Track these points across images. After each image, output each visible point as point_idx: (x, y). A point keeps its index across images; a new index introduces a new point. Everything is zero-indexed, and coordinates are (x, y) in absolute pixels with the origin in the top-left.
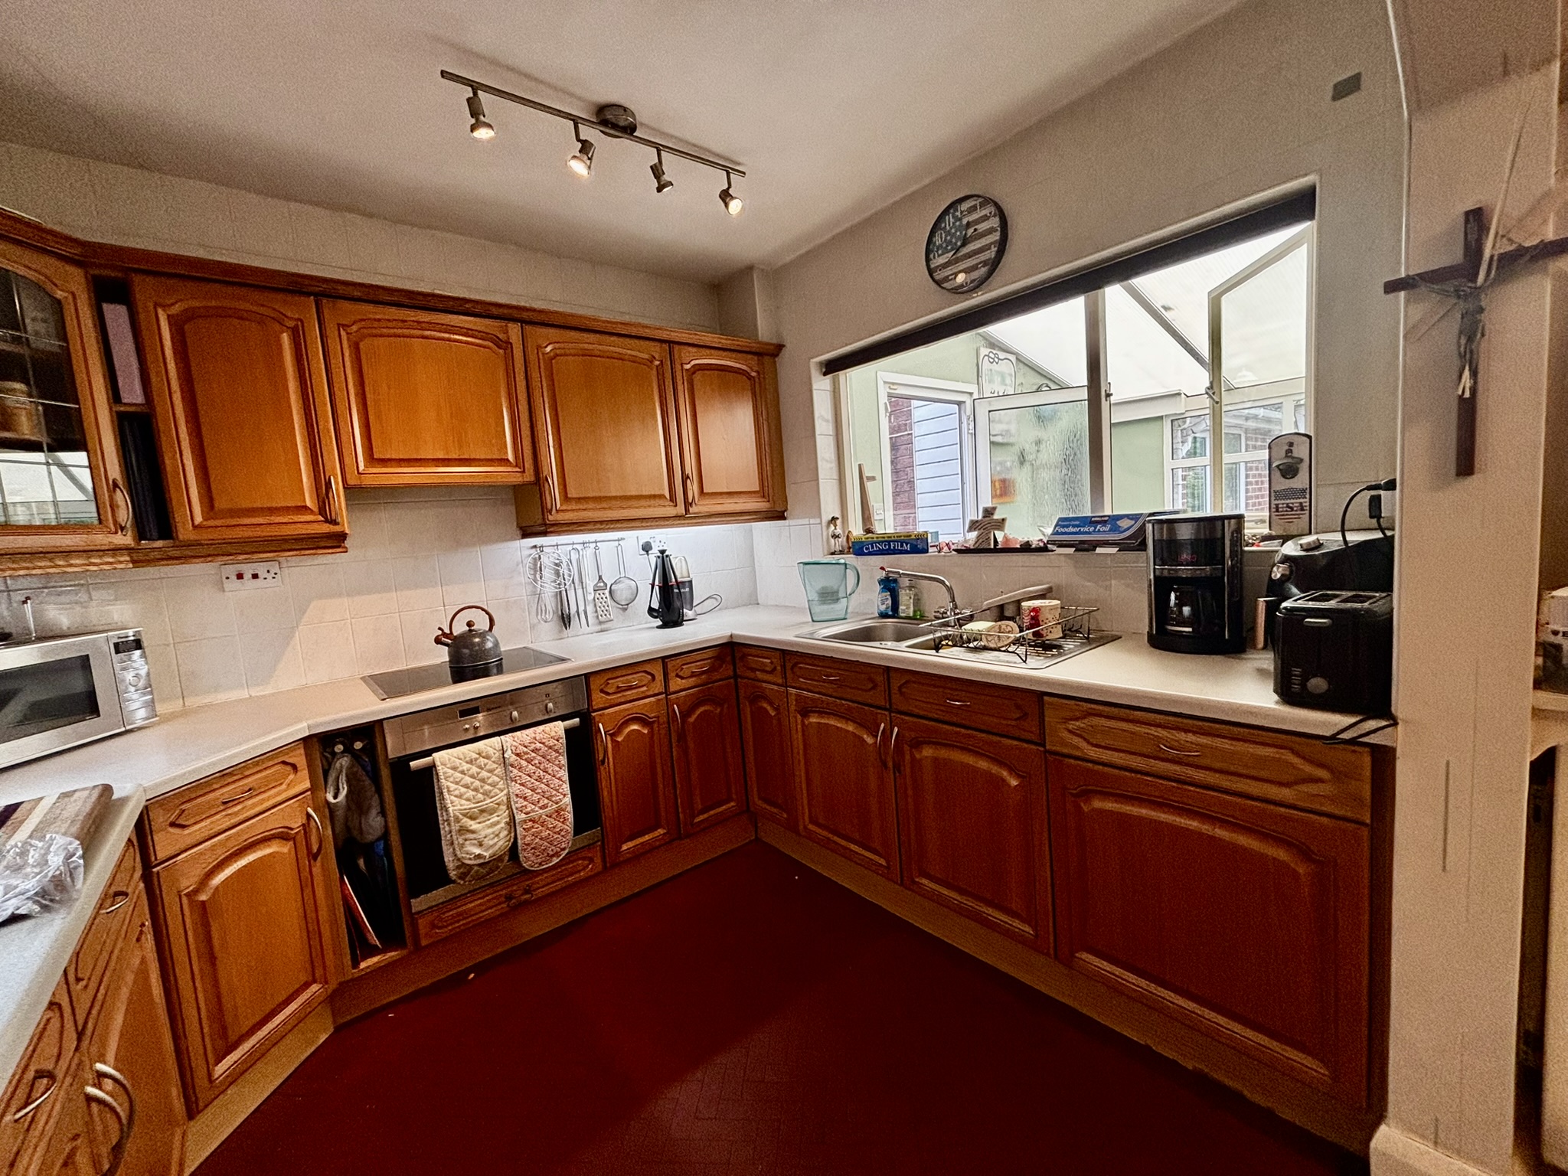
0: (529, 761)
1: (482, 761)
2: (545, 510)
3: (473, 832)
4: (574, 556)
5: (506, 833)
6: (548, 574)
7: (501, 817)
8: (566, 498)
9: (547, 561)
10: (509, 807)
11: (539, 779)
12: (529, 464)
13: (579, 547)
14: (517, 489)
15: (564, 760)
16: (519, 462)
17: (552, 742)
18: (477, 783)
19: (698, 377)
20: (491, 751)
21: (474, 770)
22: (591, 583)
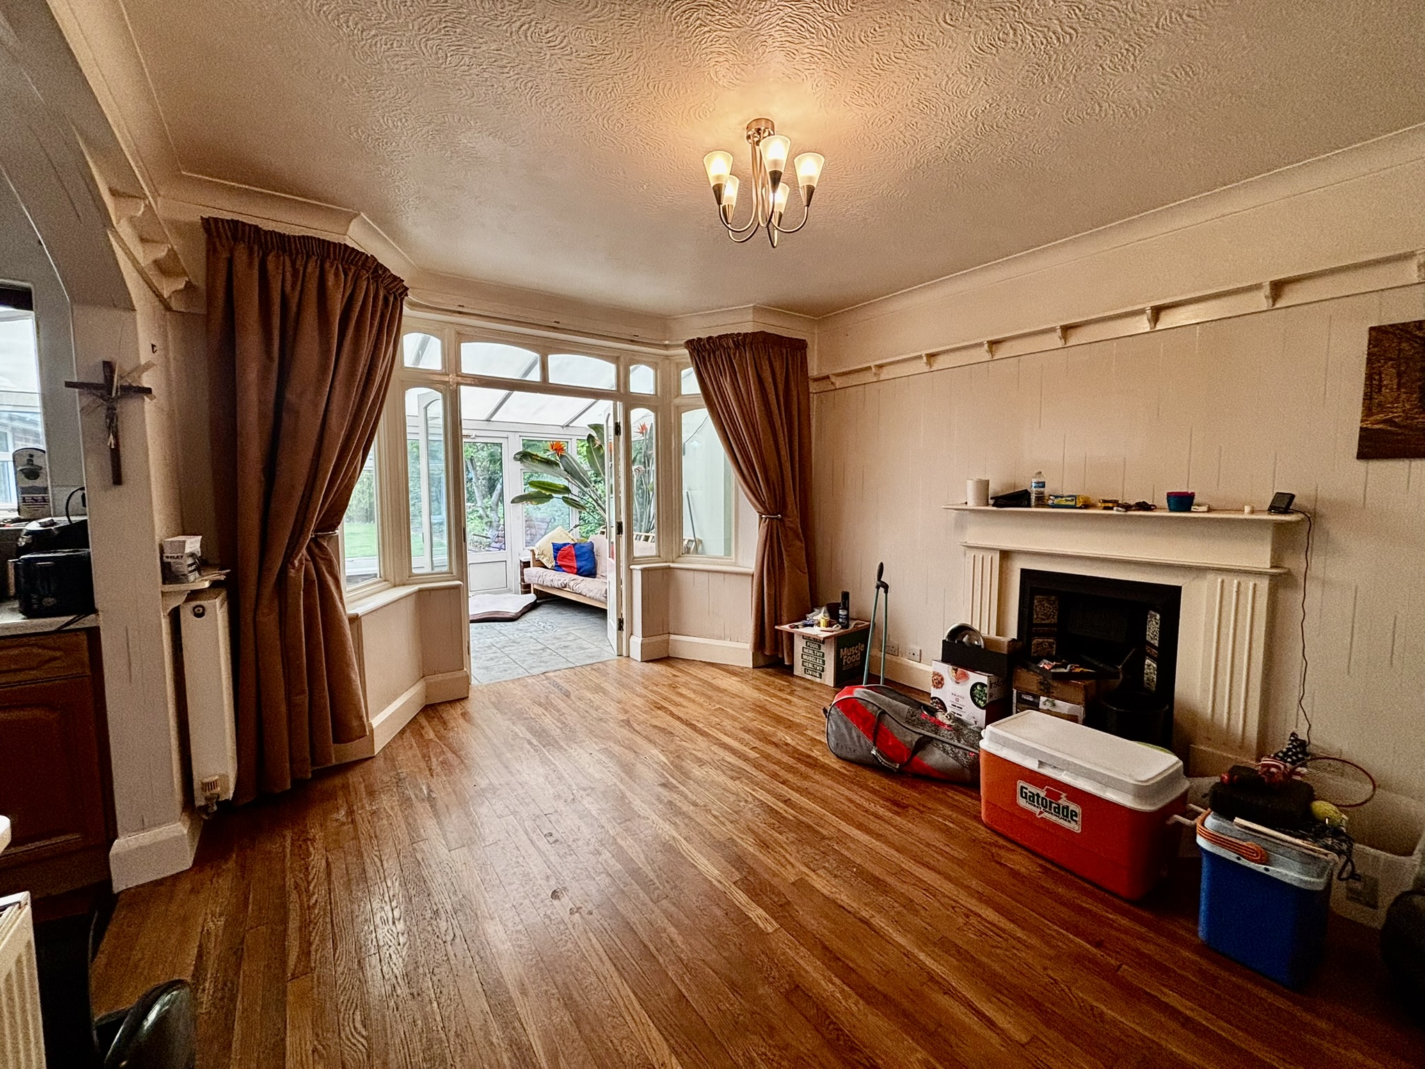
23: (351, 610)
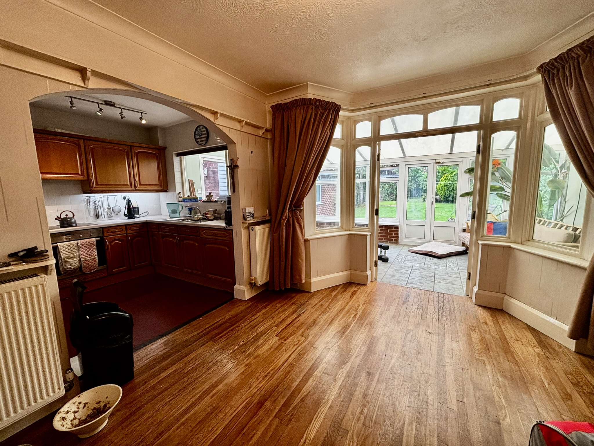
0: (85, 247)
1: (71, 246)
2: (91, 187)
3: (69, 262)
4: (100, 199)
5: (78, 263)
6: (92, 204)
7: (77, 259)
8: (97, 184)
9: (92, 200)
10: (79, 257)
11: (88, 251)
12: (85, 175)
13: (102, 197)
14: (82, 182)
15: (95, 247)
16: (82, 174)
17: (92, 243)
18: (70, 251)
19: (139, 154)
20: (74, 244)
21: (69, 248)
22: (106, 207)
23: (307, 236)
